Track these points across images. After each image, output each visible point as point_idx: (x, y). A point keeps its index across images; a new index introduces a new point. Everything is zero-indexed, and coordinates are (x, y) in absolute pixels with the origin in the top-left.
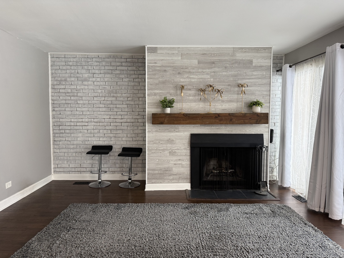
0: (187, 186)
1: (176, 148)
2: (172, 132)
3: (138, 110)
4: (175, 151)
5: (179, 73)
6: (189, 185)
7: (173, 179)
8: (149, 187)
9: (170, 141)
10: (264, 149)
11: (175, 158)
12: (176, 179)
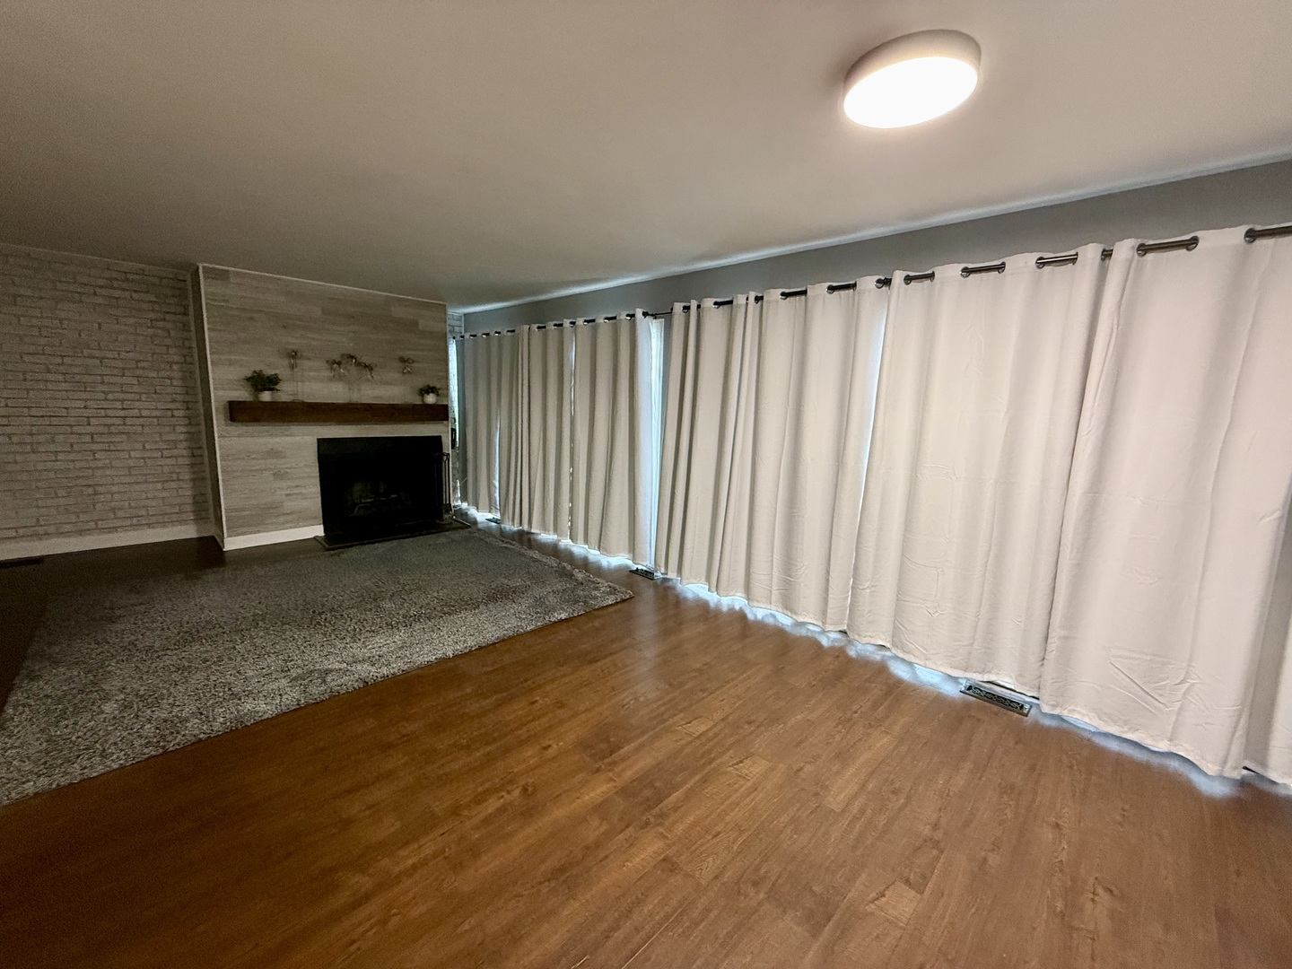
0: (318, 531)
1: (288, 466)
2: (276, 436)
3: (170, 390)
4: (288, 471)
5: (284, 327)
6: (322, 527)
7: (287, 522)
8: (232, 544)
9: (273, 453)
10: (445, 458)
11: (284, 484)
12: (291, 522)
